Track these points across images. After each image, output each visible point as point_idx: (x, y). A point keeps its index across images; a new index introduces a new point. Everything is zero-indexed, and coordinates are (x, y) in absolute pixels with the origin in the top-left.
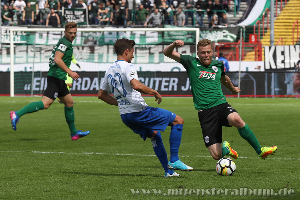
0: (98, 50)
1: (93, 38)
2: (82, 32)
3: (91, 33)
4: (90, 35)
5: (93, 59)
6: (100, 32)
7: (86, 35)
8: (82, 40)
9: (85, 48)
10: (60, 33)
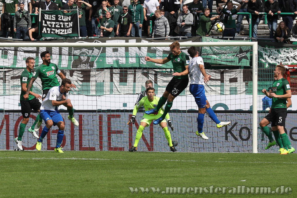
0: (95, 76)
1: (89, 57)
2: (70, 48)
3: (84, 50)
4: (83, 53)
5: (88, 91)
6: (98, 48)
7: (77, 52)
8: (70, 60)
9: (75, 74)
10: (35, 49)
